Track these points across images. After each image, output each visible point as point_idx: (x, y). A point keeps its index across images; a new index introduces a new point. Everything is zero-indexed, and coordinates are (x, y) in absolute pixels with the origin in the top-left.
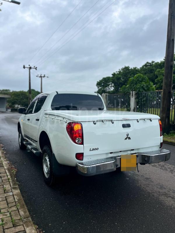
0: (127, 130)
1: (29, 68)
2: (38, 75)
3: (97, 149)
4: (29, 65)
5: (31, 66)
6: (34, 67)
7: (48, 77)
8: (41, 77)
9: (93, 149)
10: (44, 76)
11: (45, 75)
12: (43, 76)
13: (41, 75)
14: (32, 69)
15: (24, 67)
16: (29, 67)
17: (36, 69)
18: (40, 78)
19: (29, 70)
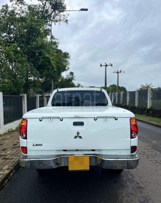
0: (78, 128)
1: (105, 66)
2: (115, 71)
3: (41, 145)
4: (106, 63)
5: (107, 64)
6: (110, 64)
7: (124, 72)
8: (118, 72)
9: (36, 145)
10: (121, 72)
11: (121, 70)
12: (119, 71)
13: (118, 70)
14: (108, 66)
15: (101, 66)
16: (105, 64)
17: (112, 66)
18: (117, 74)
19: (105, 68)
